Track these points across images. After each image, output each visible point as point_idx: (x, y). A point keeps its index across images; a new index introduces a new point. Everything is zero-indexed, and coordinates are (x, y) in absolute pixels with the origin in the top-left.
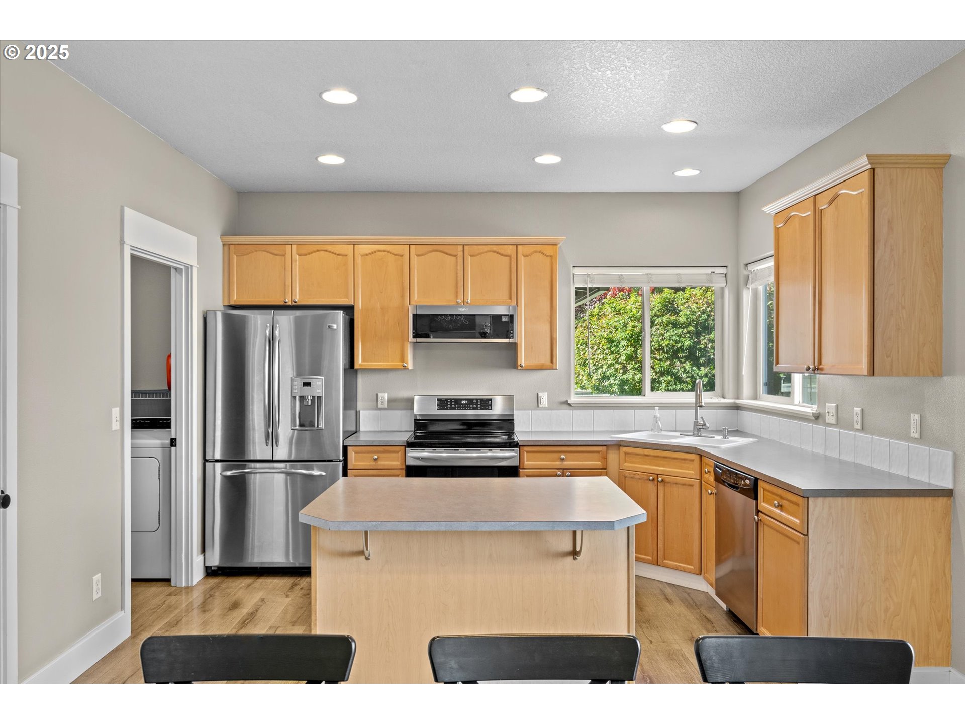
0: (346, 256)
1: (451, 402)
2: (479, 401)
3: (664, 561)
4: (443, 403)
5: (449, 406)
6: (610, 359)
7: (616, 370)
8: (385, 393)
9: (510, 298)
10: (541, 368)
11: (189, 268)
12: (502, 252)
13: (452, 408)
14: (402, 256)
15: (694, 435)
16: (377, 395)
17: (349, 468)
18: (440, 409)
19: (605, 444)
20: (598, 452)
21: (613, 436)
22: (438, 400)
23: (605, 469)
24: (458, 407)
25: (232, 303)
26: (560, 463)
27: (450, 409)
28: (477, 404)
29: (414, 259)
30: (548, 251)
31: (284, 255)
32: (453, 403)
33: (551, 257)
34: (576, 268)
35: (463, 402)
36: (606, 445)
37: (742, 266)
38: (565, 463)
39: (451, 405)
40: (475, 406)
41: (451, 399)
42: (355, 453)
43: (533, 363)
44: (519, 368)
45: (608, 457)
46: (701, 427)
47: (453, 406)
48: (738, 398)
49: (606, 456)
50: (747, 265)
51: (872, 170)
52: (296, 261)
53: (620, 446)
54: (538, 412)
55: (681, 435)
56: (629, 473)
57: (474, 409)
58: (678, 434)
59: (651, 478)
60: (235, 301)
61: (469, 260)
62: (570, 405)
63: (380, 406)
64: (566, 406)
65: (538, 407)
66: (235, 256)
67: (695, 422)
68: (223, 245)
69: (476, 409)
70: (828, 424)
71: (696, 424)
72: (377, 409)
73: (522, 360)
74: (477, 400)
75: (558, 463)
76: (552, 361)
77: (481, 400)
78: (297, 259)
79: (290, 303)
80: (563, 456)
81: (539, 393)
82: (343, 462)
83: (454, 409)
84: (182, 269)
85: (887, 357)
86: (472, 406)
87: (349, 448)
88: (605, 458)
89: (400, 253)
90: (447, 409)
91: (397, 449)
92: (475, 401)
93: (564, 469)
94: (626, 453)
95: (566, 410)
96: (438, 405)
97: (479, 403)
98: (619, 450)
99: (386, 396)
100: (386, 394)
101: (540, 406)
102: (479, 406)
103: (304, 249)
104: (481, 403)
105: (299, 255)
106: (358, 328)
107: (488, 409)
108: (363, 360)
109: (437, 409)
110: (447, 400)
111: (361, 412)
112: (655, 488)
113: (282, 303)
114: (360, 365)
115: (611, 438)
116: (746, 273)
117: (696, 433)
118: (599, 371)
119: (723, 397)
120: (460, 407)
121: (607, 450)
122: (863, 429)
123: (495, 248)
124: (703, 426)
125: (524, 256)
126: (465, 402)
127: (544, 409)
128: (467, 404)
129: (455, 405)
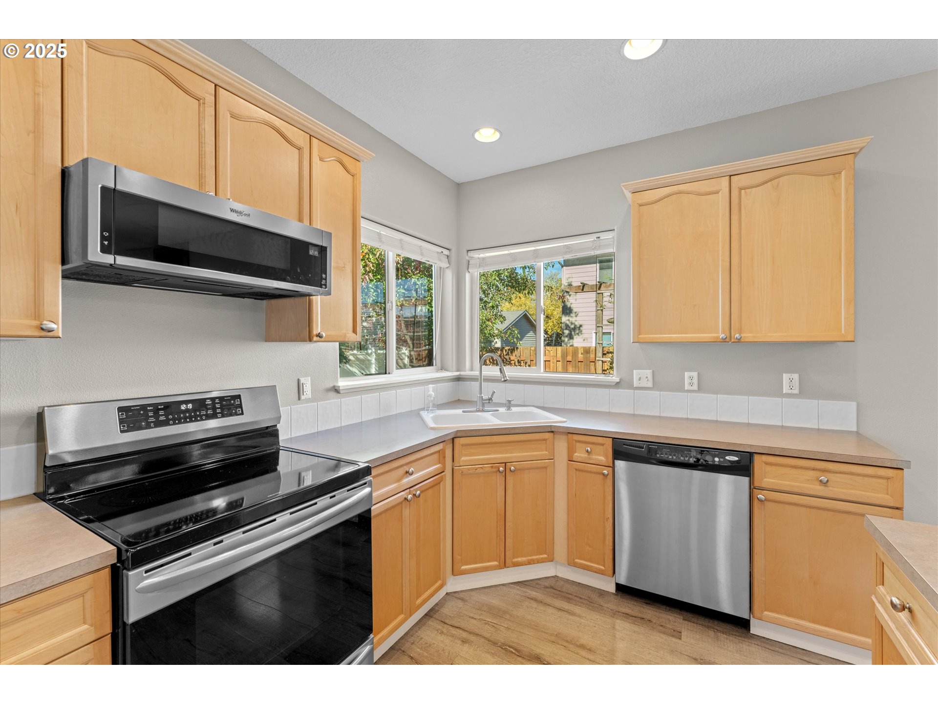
1: (156, 410)
2: (217, 401)
3: (514, 560)
4: (135, 416)
5: (152, 419)
13: (159, 424)
18: (129, 430)
20: (440, 451)
22: (120, 409)
23: (445, 471)
24: (174, 419)
27: (155, 426)
28: (214, 409)
32: (162, 412)
33: (352, 175)
35: (183, 407)
37: (465, 252)
38: (412, 477)
39: (156, 416)
40: (210, 412)
41: (155, 405)
43: (332, 331)
44: (315, 339)
47: (162, 418)
48: (459, 370)
49: (444, 455)
50: (468, 251)
54: (300, 407)
57: (209, 417)
61: (227, 123)
62: (339, 391)
64: (332, 394)
65: (299, 399)
69: (212, 417)
70: (636, 387)
73: (318, 327)
74: (213, 399)
76: (354, 331)
77: (221, 399)
81: (300, 379)
83: (166, 423)
86: (204, 412)
88: (443, 458)
90: (148, 427)
92: (209, 402)
94: (463, 445)
95: (334, 398)
96: (121, 421)
97: (218, 406)
101: (303, 397)
102: (219, 411)
104: (222, 405)
107: (236, 414)
109: (122, 432)
110: (144, 407)
116: (467, 258)
120: (179, 418)
122: (700, 389)
125: (320, 161)
126: (190, 406)
127: (308, 401)
128: (194, 410)
129: (166, 415)
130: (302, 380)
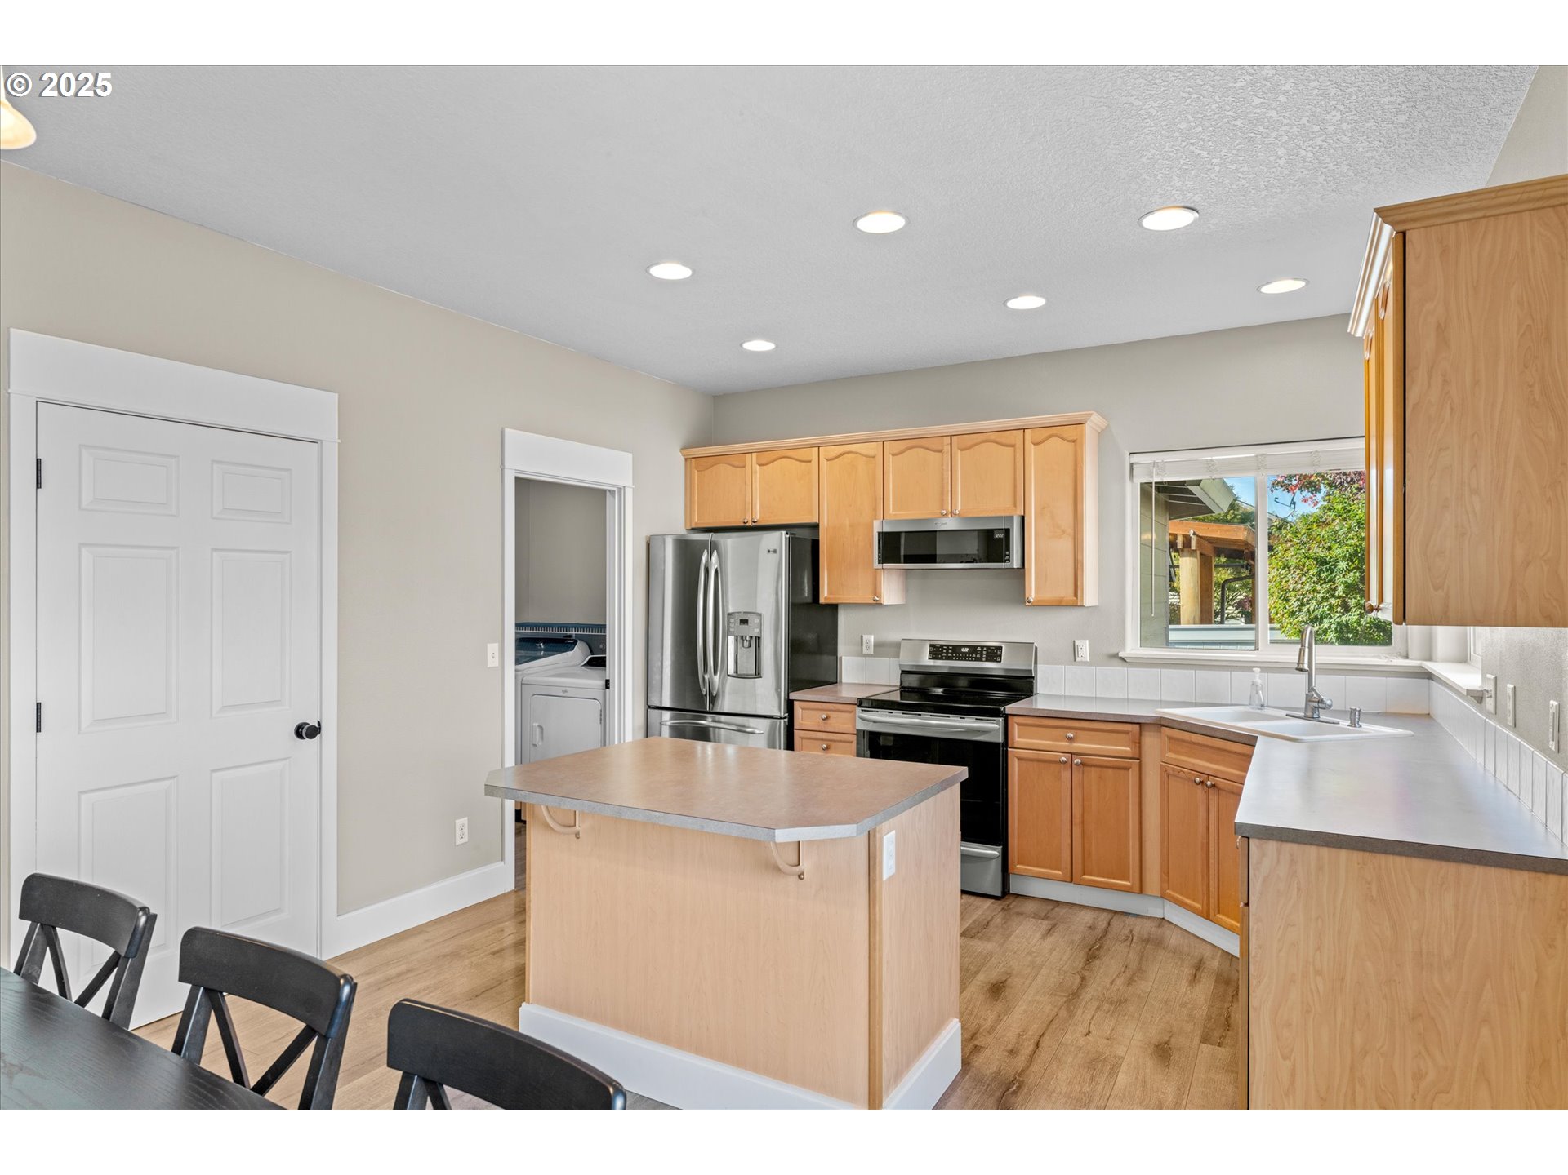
0: (810, 461)
1: (948, 649)
2: (985, 649)
3: (1218, 915)
4: (937, 651)
5: (944, 654)
6: (1322, 589)
7: (1331, 608)
8: (871, 634)
9: (1015, 505)
10: (1059, 604)
11: (621, 489)
12: (1004, 441)
13: (948, 658)
14: (874, 457)
15: (1305, 718)
16: (862, 637)
17: (795, 727)
18: (933, 658)
19: (1136, 721)
20: (1127, 733)
21: (1159, 710)
22: (931, 645)
23: (1138, 759)
24: (956, 657)
25: (694, 526)
26: (1067, 744)
27: (946, 659)
28: (982, 654)
29: (889, 459)
30: (1069, 432)
31: (744, 467)
32: (950, 651)
33: (1074, 441)
34: (1135, 455)
35: (963, 650)
36: (1141, 725)
38: (1075, 745)
39: (947, 653)
40: (978, 656)
41: (948, 646)
42: (802, 709)
43: (1049, 595)
44: (1027, 604)
45: (1143, 743)
46: (1316, 704)
47: (950, 655)
48: (1430, 659)
49: (1140, 740)
51: (1401, 234)
52: (756, 472)
53: (1164, 726)
54: (1074, 668)
55: (1287, 715)
56: (1173, 770)
57: (977, 660)
58: (1283, 713)
59: (1198, 780)
60: (696, 523)
61: (958, 455)
62: (1122, 659)
63: (865, 651)
64: (1116, 661)
65: (1075, 660)
66: (696, 471)
67: (1307, 695)
68: (686, 459)
69: (980, 659)
70: (1488, 712)
71: (1309, 699)
72: (862, 655)
73: (1032, 594)
74: (982, 647)
75: (1064, 745)
76: (1076, 595)
77: (988, 648)
78: (758, 470)
79: (750, 524)
80: (1070, 735)
81: (1076, 641)
82: (786, 720)
83: (951, 659)
84: (614, 491)
85: (1436, 589)
86: (974, 656)
87: (795, 702)
88: (1139, 743)
89: (872, 453)
90: (941, 659)
91: (849, 708)
92: (979, 649)
93: (1072, 754)
94: (1170, 738)
95: (1119, 666)
96: (930, 653)
97: (984, 652)
98: (1160, 732)
99: (872, 638)
100: (873, 637)
101: (1078, 659)
102: (984, 656)
103: (766, 458)
104: (987, 652)
105: (760, 465)
106: (823, 552)
107: (996, 661)
108: (829, 593)
109: (929, 659)
110: (942, 646)
111: (843, 658)
112: (1205, 796)
113: (742, 524)
114: (826, 598)
115: (1156, 712)
117: (1309, 714)
118: (1305, 609)
119: (1407, 657)
120: (959, 657)
121: (1141, 729)
122: (1515, 726)
123: (993, 436)
124: (1318, 702)
125: (1034, 444)
126: (966, 650)
127: (1084, 663)
128: (968, 653)
129: (952, 653)
130: (1078, 642)
